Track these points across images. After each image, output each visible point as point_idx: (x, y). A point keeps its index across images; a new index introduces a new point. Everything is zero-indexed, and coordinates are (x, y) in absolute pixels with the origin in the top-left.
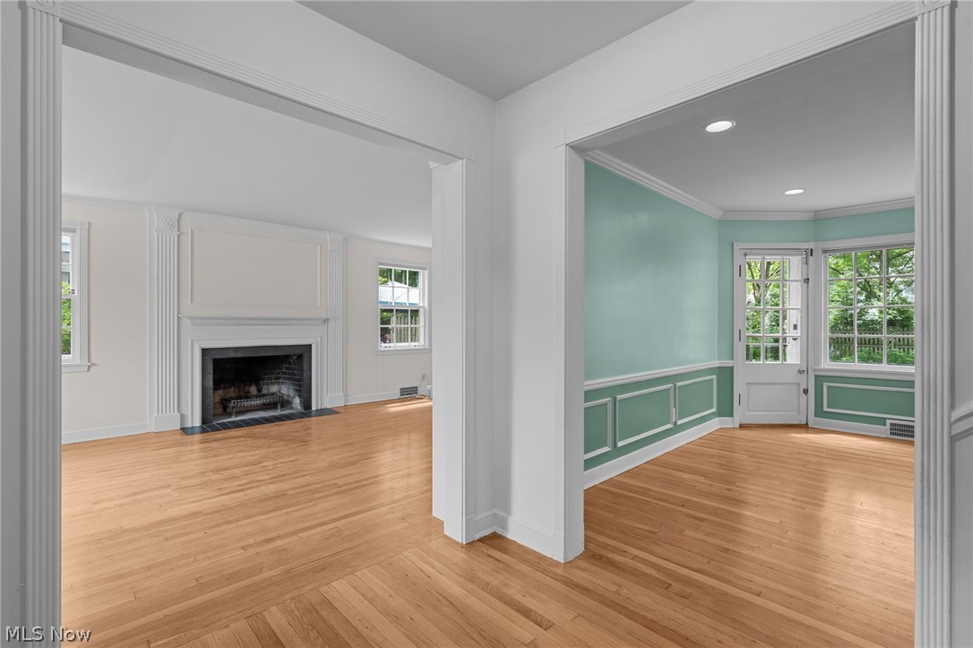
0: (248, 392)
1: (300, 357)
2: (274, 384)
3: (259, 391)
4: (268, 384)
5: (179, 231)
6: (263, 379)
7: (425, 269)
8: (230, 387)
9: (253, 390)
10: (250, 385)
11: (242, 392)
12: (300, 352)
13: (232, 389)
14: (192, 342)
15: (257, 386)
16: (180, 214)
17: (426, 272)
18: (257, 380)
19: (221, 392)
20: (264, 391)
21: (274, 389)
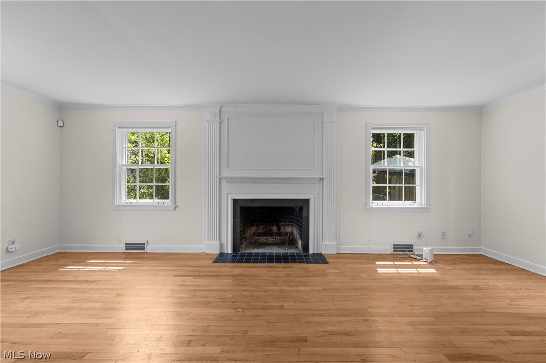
0: (271, 230)
1: (301, 209)
2: (288, 226)
3: (279, 229)
4: (284, 226)
5: (220, 119)
6: (281, 222)
7: (422, 129)
8: (260, 225)
9: (275, 229)
10: (273, 225)
11: (268, 229)
12: (300, 205)
13: (261, 227)
14: (227, 194)
15: (277, 226)
16: (221, 108)
17: (423, 132)
18: (277, 223)
19: (255, 228)
20: (282, 231)
21: (288, 229)
